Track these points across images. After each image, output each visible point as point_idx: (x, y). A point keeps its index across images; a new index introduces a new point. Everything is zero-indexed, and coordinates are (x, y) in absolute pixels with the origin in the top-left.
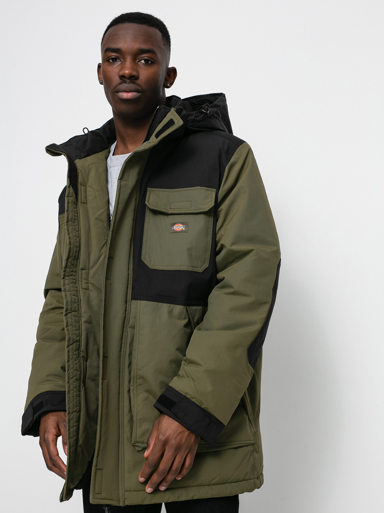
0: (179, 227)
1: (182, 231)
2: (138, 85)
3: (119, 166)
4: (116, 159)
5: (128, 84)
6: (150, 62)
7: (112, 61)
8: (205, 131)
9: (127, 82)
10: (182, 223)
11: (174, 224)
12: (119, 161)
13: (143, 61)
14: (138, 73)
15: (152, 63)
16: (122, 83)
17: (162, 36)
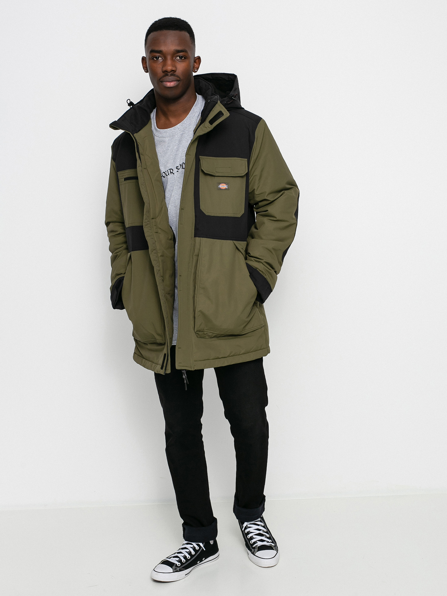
0: (223, 186)
1: (226, 189)
2: (177, 76)
3: (169, 137)
4: (164, 132)
5: (170, 76)
6: (183, 58)
7: (156, 59)
8: (231, 110)
9: (169, 75)
10: (225, 183)
11: (220, 183)
12: (168, 134)
13: (178, 58)
14: (176, 68)
15: (185, 58)
16: (166, 76)
17: (190, 36)
